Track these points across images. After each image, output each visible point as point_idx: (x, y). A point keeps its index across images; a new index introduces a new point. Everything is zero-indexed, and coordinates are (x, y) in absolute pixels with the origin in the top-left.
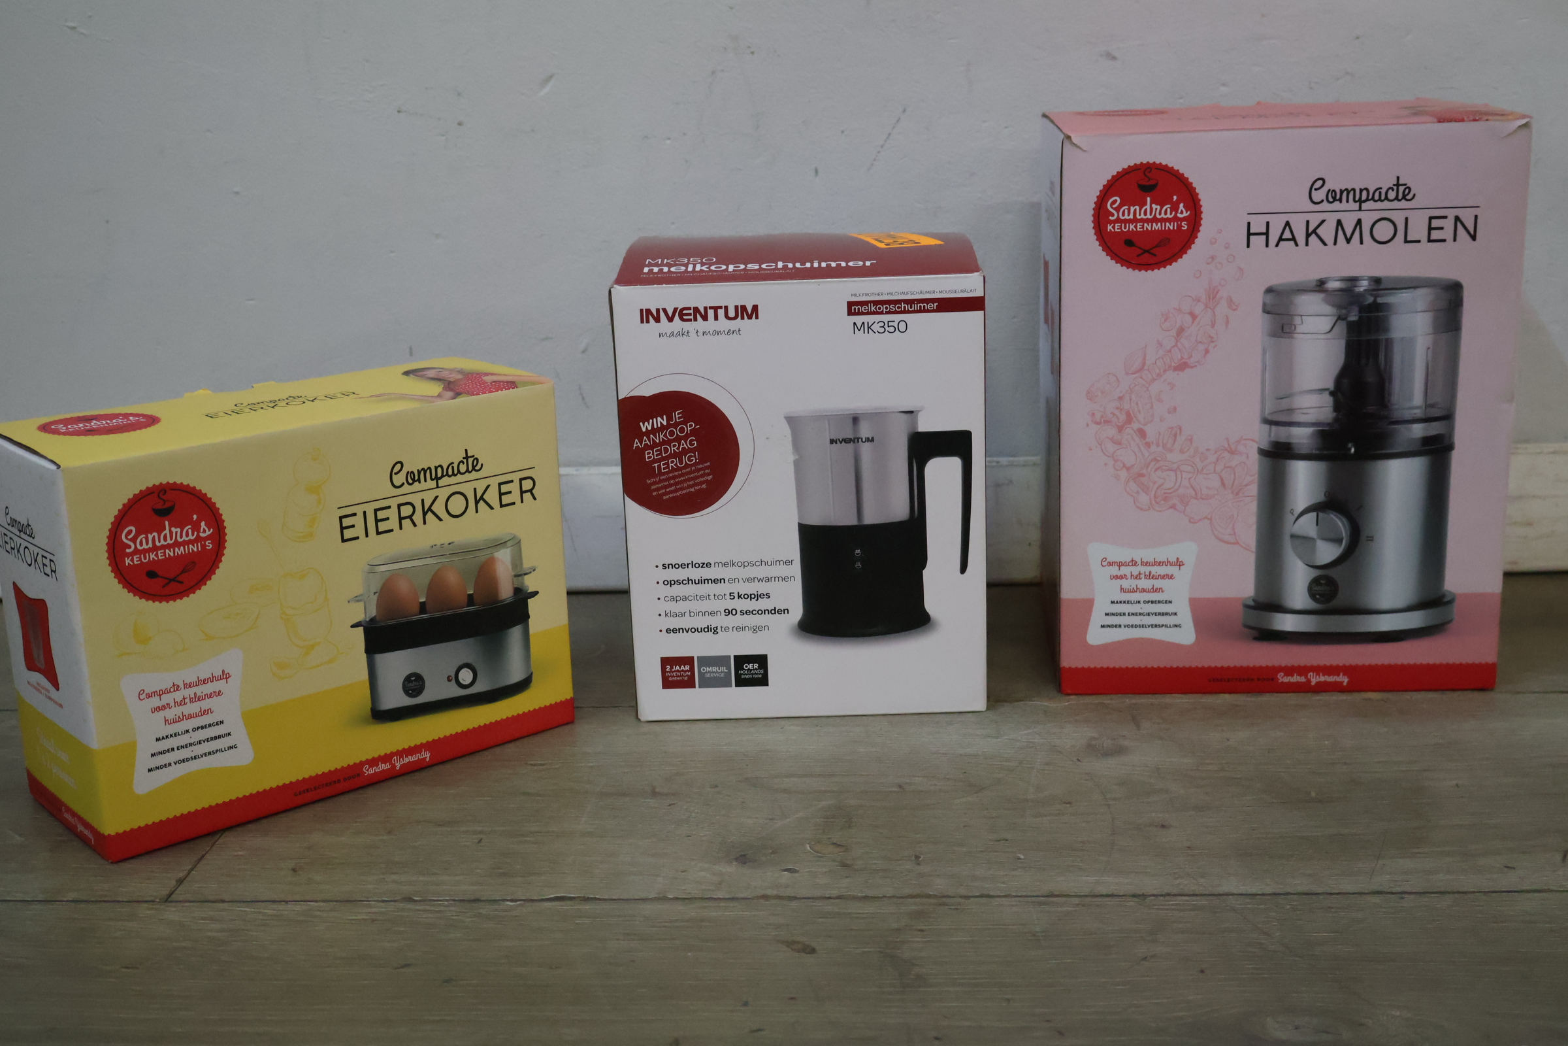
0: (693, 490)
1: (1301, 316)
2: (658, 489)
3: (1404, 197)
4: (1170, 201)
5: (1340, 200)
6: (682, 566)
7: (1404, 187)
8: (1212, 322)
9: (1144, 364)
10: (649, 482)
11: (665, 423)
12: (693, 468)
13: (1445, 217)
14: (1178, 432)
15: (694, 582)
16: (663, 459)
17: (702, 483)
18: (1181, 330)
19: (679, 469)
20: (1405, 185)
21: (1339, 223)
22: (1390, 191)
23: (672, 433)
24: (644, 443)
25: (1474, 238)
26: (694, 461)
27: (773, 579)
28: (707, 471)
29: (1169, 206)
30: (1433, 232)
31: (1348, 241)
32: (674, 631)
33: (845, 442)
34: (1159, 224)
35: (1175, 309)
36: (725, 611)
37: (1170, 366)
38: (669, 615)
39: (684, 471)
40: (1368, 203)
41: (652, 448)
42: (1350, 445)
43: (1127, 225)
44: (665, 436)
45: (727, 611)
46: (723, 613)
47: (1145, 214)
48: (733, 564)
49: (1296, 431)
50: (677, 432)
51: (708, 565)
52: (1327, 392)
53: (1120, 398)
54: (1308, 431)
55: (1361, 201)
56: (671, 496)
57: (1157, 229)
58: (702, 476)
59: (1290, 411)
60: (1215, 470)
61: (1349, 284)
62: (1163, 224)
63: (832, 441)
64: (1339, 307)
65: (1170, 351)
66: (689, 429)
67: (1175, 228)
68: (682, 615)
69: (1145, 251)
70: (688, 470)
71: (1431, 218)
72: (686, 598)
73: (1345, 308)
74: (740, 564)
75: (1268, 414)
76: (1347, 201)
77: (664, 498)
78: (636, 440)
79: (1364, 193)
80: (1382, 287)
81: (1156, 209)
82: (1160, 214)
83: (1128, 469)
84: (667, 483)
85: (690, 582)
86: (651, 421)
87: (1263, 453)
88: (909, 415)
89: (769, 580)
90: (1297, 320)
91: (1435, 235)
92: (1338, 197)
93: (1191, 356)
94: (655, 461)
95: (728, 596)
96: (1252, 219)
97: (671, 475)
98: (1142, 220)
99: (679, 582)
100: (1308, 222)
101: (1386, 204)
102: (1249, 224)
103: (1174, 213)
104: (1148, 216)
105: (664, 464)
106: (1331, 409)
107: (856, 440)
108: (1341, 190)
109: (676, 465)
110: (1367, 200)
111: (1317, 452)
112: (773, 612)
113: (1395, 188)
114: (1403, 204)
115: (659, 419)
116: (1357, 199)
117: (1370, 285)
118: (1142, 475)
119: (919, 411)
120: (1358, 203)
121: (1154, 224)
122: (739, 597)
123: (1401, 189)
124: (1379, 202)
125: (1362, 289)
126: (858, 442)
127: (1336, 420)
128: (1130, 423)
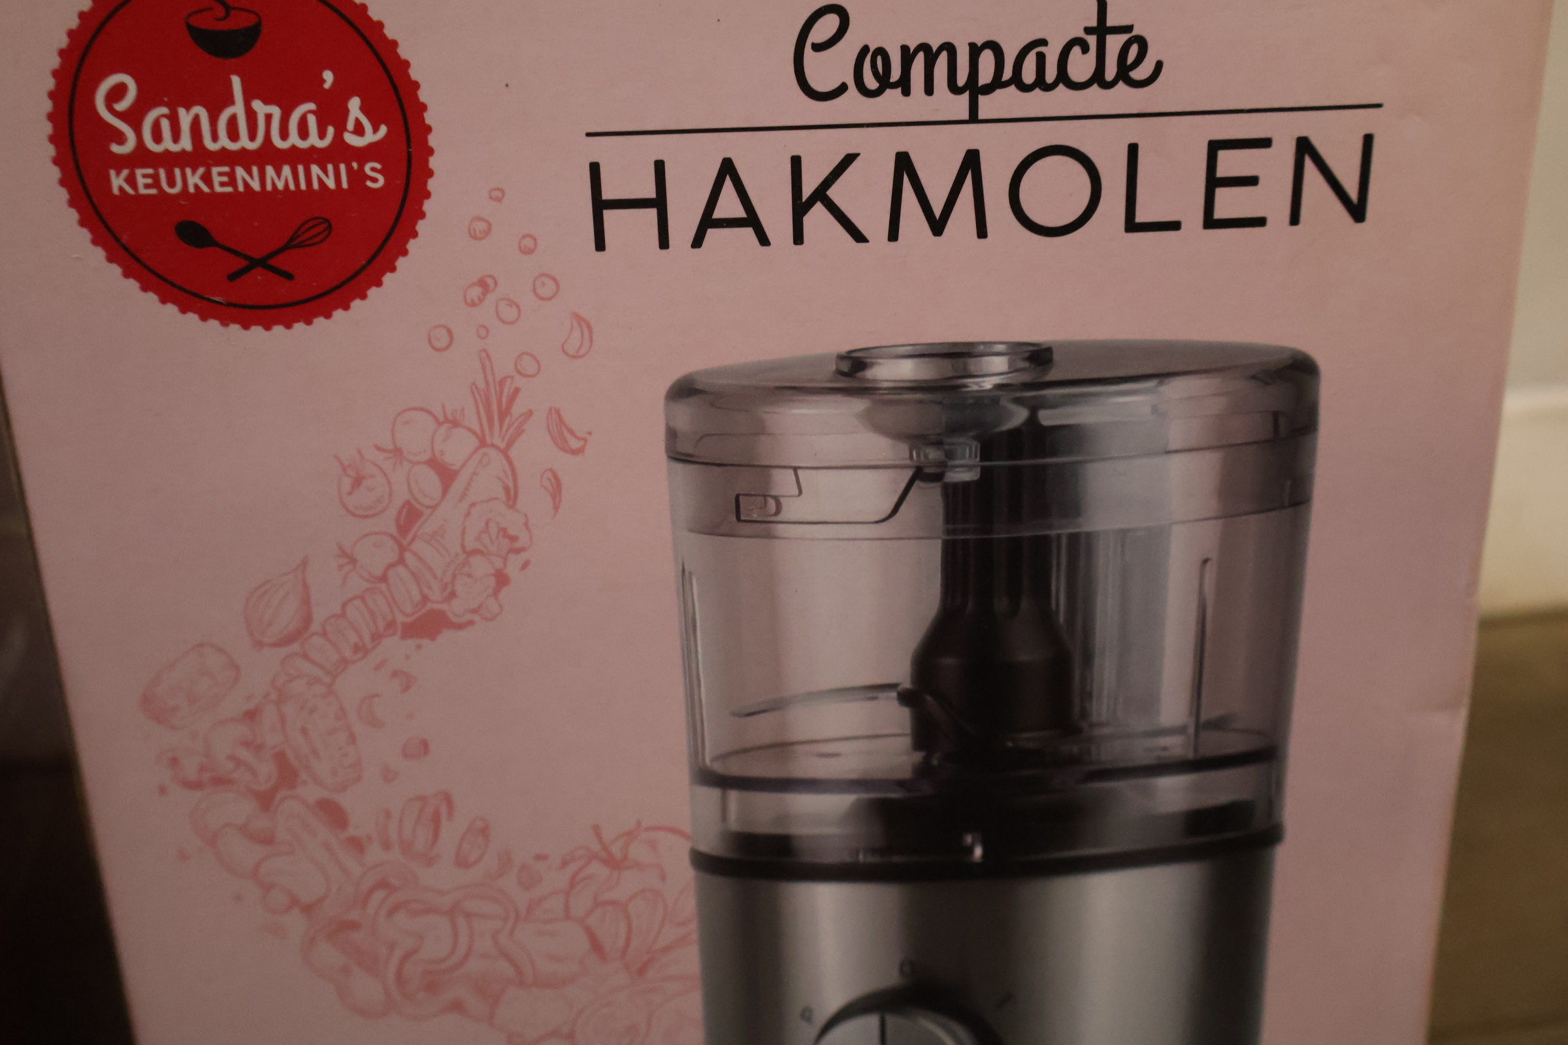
1: (795, 469)
3: (1124, 73)
4: (312, 91)
5: (904, 85)
7: (1123, 38)
8: (507, 489)
9: (307, 620)
13: (1265, 143)
14: (444, 810)
18: (410, 516)
20: (1128, 29)
21: (904, 164)
22: (1076, 50)
25: (1357, 211)
29: (312, 106)
30: (1221, 193)
31: (937, 226)
34: (286, 170)
35: (379, 449)
37: (391, 625)
40: (999, 93)
42: (969, 839)
43: (177, 172)
47: (233, 135)
49: (804, 803)
52: (894, 694)
53: (251, 716)
54: (841, 803)
55: (974, 89)
57: (280, 185)
59: (782, 747)
60: (567, 909)
61: (945, 368)
62: (301, 168)
64: (917, 440)
65: (384, 578)
67: (345, 185)
69: (254, 263)
71: (1215, 147)
73: (938, 444)
75: (715, 759)
76: (929, 90)
79: (987, 61)
80: (1053, 375)
81: (269, 117)
82: (284, 135)
83: (307, 909)
87: (705, 863)
90: (783, 482)
91: (1229, 203)
92: (896, 74)
93: (453, 595)
96: (604, 151)
98: (225, 157)
100: (796, 162)
101: (1061, 100)
102: (595, 168)
103: (331, 130)
104: (245, 142)
106: (907, 741)
108: (904, 49)
110: (998, 83)
111: (870, 859)
113: (1092, 40)
114: (1122, 97)
116: (962, 80)
117: (1013, 370)
118: (354, 926)
120: (966, 96)
121: (270, 171)
123: (1114, 43)
124: (1037, 91)
125: (988, 384)
127: (923, 771)
128: (293, 786)
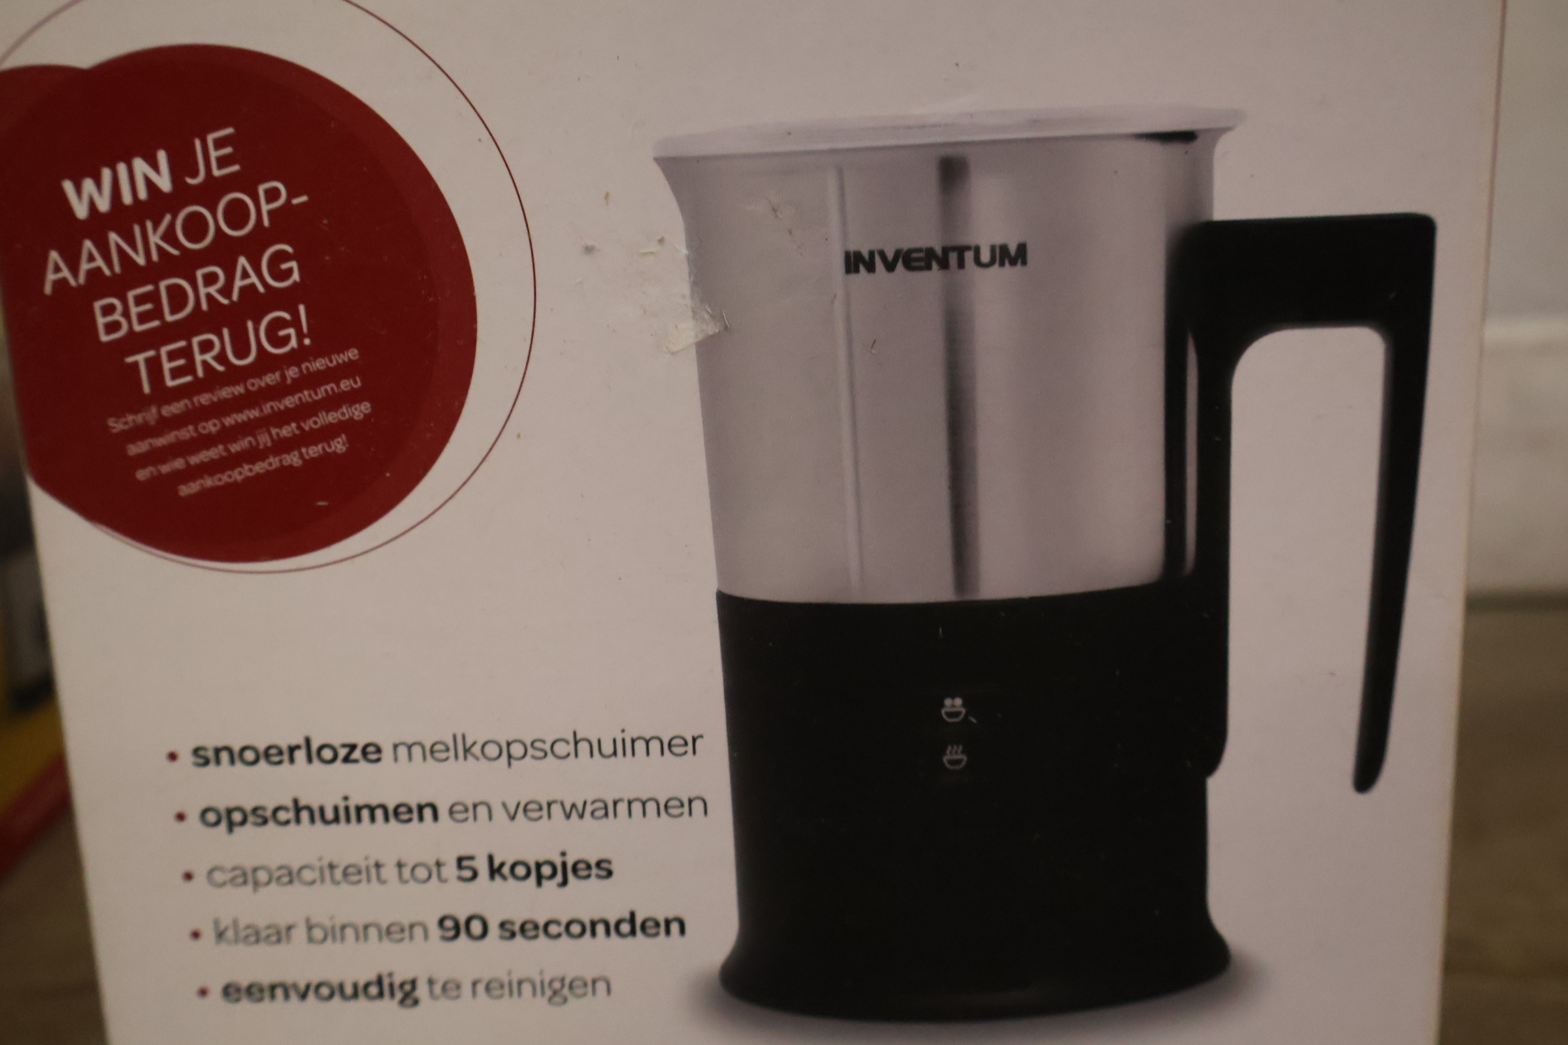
0: (293, 459)
2: (155, 457)
6: (271, 755)
10: (117, 426)
11: (164, 183)
12: (292, 373)
15: (318, 815)
16: (167, 333)
17: (327, 433)
19: (235, 375)
23: (195, 227)
24: (85, 266)
26: (293, 343)
27: (622, 808)
28: (345, 385)
32: (254, 992)
33: (909, 266)
36: (441, 922)
38: (230, 934)
39: (255, 384)
41: (118, 286)
44: (170, 236)
45: (449, 923)
46: (435, 931)
48: (467, 751)
50: (216, 221)
51: (372, 752)
56: (209, 482)
58: (332, 403)
63: (854, 262)
66: (265, 208)
68: (280, 935)
70: (271, 379)
72: (290, 876)
74: (492, 750)
77: (185, 490)
78: (54, 256)
84: (187, 433)
85: (305, 815)
86: (106, 173)
88: (1177, 149)
89: (607, 809)
94: (135, 342)
95: (450, 870)
97: (204, 399)
99: (260, 816)
105: (172, 356)
107: (953, 258)
109: (221, 358)
112: (625, 928)
115: (140, 165)
119: (1216, 133)
122: (495, 871)
126: (961, 264)
